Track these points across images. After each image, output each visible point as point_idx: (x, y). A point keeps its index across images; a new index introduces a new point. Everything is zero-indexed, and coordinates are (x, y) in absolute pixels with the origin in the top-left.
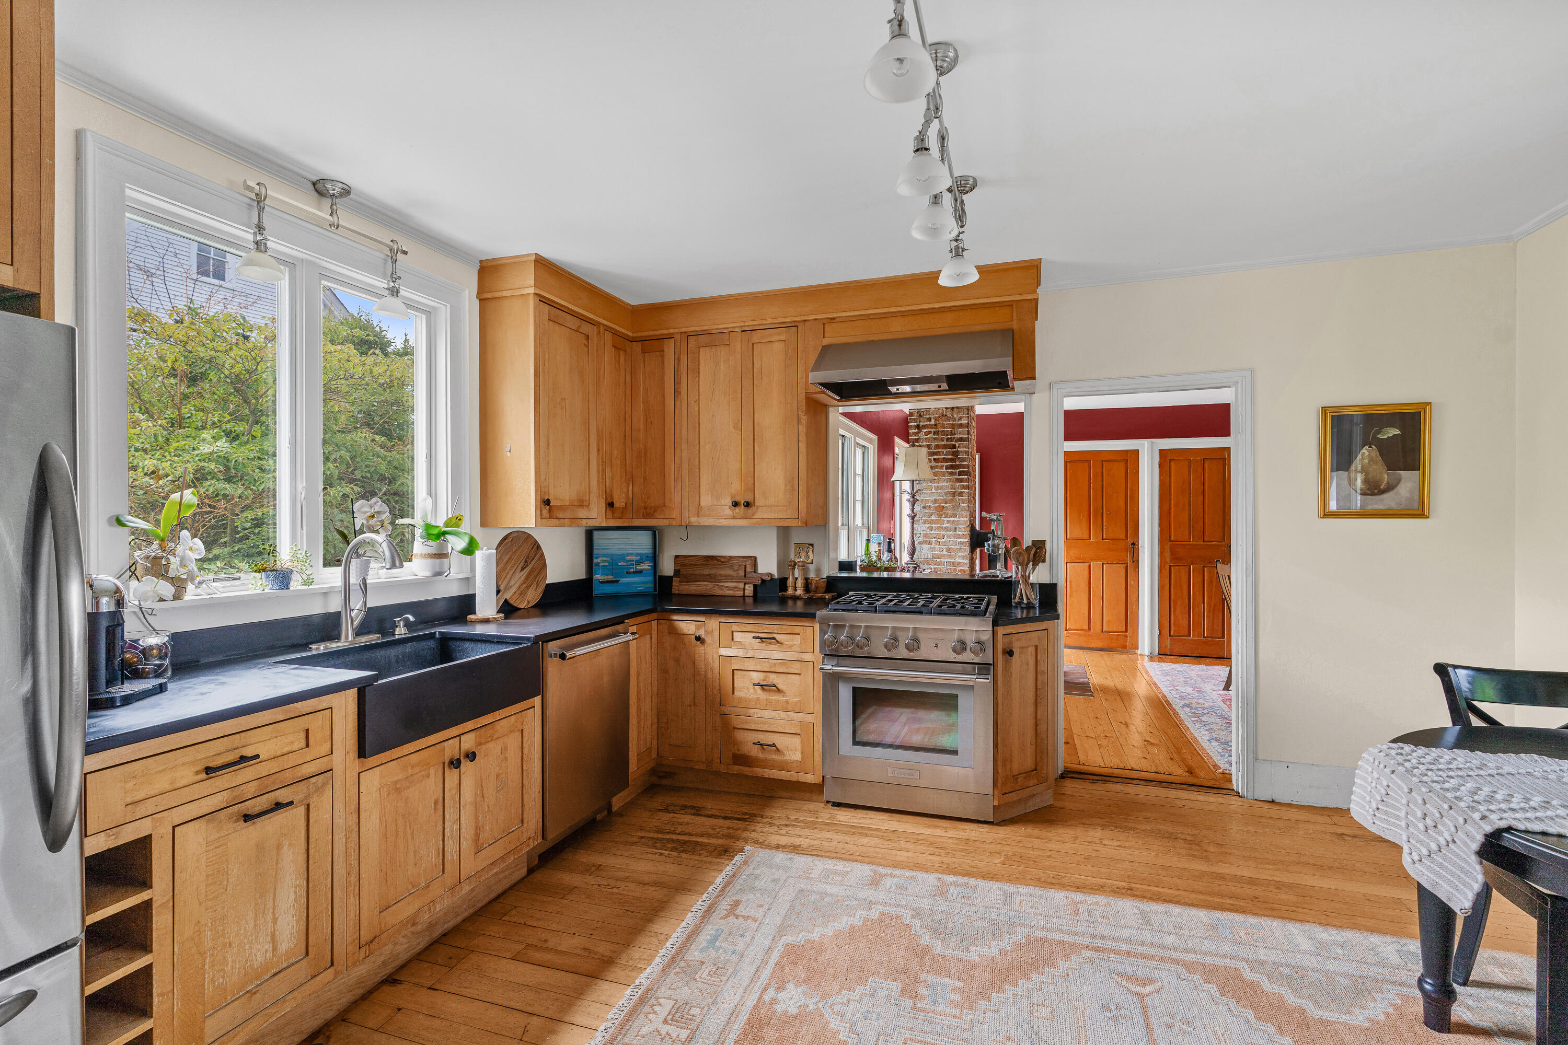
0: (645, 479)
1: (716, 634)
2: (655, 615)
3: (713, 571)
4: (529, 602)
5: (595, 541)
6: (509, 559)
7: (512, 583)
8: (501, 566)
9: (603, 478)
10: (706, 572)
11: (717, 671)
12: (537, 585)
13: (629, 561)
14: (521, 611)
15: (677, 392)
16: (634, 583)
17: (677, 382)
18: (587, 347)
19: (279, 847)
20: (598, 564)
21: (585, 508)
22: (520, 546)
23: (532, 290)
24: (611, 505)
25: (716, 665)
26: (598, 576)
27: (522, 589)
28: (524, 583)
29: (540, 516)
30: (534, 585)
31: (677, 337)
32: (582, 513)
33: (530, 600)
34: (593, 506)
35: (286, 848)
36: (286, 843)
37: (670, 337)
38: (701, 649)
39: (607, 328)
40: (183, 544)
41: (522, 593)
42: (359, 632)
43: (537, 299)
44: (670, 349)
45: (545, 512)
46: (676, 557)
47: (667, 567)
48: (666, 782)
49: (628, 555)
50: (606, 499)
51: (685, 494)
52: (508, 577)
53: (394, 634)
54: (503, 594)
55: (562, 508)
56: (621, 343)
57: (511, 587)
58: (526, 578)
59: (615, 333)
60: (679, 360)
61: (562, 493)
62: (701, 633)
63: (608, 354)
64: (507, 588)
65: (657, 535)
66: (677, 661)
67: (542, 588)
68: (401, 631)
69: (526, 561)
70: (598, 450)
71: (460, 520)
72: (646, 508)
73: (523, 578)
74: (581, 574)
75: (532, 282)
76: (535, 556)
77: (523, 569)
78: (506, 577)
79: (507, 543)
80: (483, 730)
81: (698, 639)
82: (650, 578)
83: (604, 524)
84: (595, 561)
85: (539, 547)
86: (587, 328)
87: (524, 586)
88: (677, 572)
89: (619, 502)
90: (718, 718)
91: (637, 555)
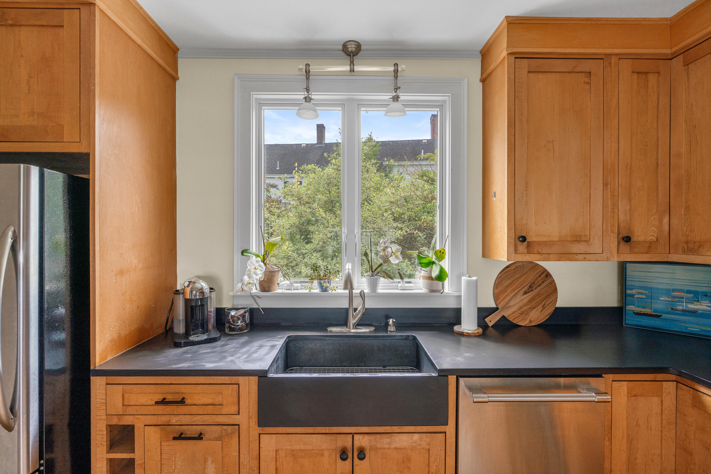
0: (687, 208)
4: (530, 322)
6: (511, 284)
7: (512, 303)
8: (500, 288)
9: (613, 212)
12: (544, 307)
13: (674, 297)
14: (520, 328)
16: (685, 322)
18: (589, 83)
19: (206, 461)
20: (632, 296)
21: (584, 243)
22: (525, 273)
23: (505, 53)
24: (626, 239)
27: (523, 310)
28: (526, 305)
29: (514, 251)
30: (540, 308)
32: (578, 248)
33: (532, 320)
34: (596, 241)
35: (209, 462)
36: (210, 460)
39: (621, 57)
40: (250, 265)
41: (523, 313)
42: (359, 324)
43: (512, 58)
45: (521, 248)
49: (674, 290)
50: (619, 234)
52: (508, 298)
53: (387, 331)
54: (500, 312)
55: (546, 243)
56: (651, 65)
57: (510, 307)
58: (530, 301)
59: (636, 58)
63: (626, 83)
64: (506, 307)
67: (550, 310)
68: (391, 328)
69: (531, 287)
70: (605, 185)
71: (443, 253)
72: (687, 243)
73: (526, 300)
74: (610, 302)
75: (505, 45)
76: (543, 282)
77: (525, 293)
78: (505, 298)
79: (508, 271)
80: (378, 436)
85: (548, 275)
86: (586, 66)
87: (526, 307)
89: (645, 236)
91: (688, 292)
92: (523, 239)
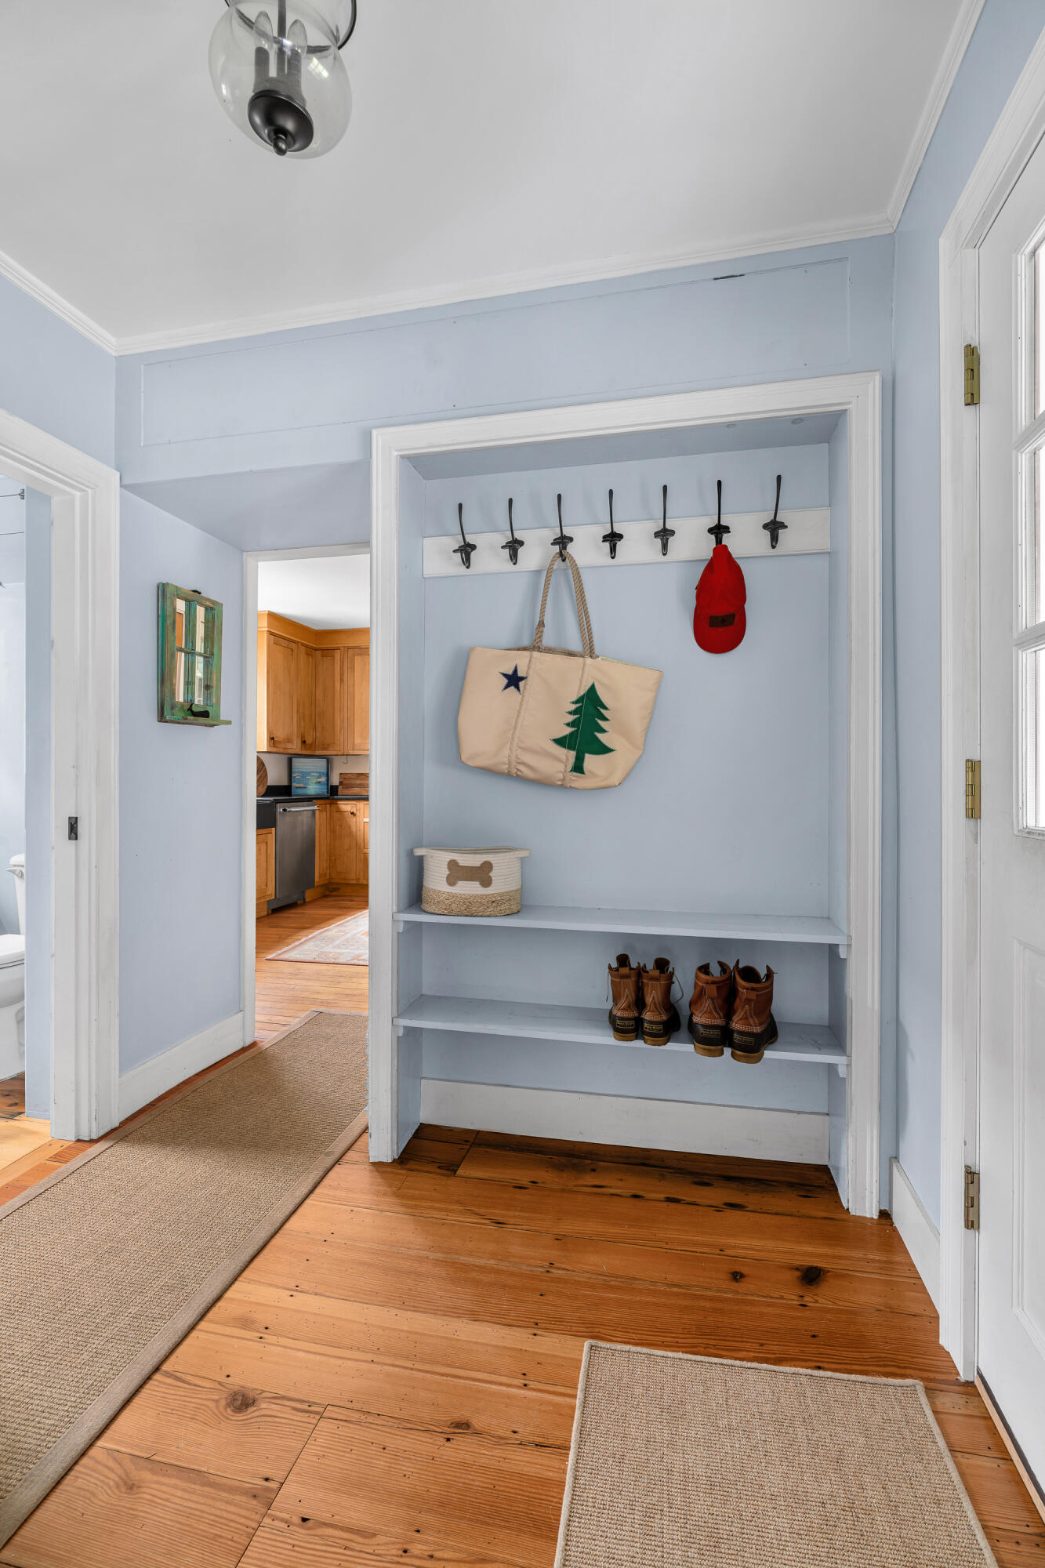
0: (323, 728)
1: (362, 811)
2: (328, 801)
3: (362, 782)
5: (293, 764)
9: (299, 727)
10: (358, 782)
11: (362, 830)
12: (263, 785)
13: (312, 776)
15: (342, 680)
16: (316, 789)
17: (342, 674)
18: (292, 655)
20: (294, 777)
21: (291, 743)
23: (266, 629)
24: (304, 742)
25: (362, 827)
26: (294, 784)
29: (269, 745)
31: (342, 649)
32: (289, 746)
34: (295, 742)
37: (338, 649)
38: (354, 819)
39: (303, 645)
43: (268, 633)
44: (337, 654)
45: (271, 744)
46: (341, 774)
47: (335, 781)
48: (333, 893)
49: (312, 772)
50: (301, 739)
51: (346, 735)
55: (280, 742)
56: (310, 651)
59: (307, 646)
60: (343, 662)
61: (280, 735)
62: (354, 810)
63: (303, 657)
65: (329, 762)
66: (341, 826)
67: (266, 787)
70: (297, 712)
72: (323, 745)
74: (285, 783)
75: (266, 625)
76: (262, 769)
81: (352, 813)
82: (325, 787)
83: (300, 753)
84: (293, 775)
85: (264, 764)
86: (293, 645)
88: (341, 783)
89: (309, 741)
90: (363, 856)
91: (317, 772)
92: (273, 739)
